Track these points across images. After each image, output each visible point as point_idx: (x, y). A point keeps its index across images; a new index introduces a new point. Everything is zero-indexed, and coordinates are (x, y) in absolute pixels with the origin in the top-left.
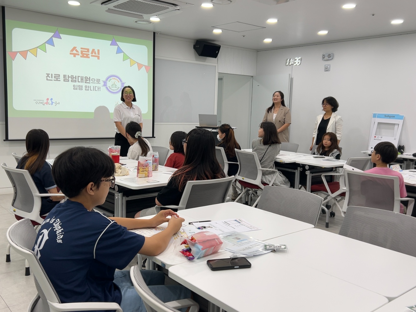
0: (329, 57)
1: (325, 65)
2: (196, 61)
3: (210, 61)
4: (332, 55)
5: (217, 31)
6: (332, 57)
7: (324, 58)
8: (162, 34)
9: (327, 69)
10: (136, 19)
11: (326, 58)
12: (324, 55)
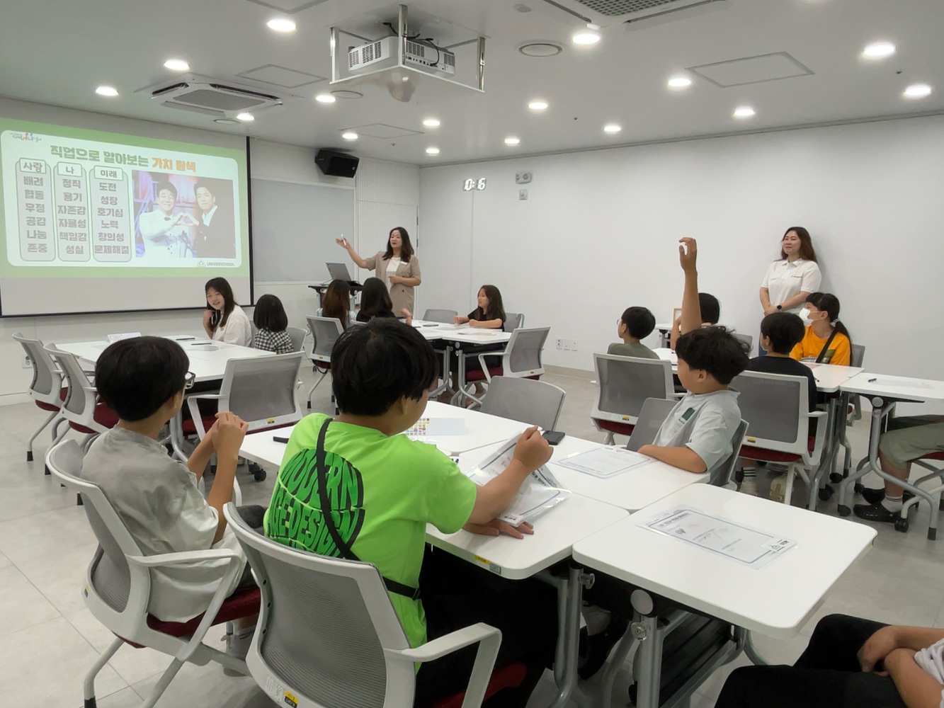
0: (525, 179)
1: (520, 191)
2: (320, 182)
3: (343, 183)
4: (529, 175)
5: (350, 136)
6: (529, 179)
7: (517, 179)
8: (260, 139)
9: (523, 197)
10: (214, 117)
11: (522, 180)
12: (518, 176)
